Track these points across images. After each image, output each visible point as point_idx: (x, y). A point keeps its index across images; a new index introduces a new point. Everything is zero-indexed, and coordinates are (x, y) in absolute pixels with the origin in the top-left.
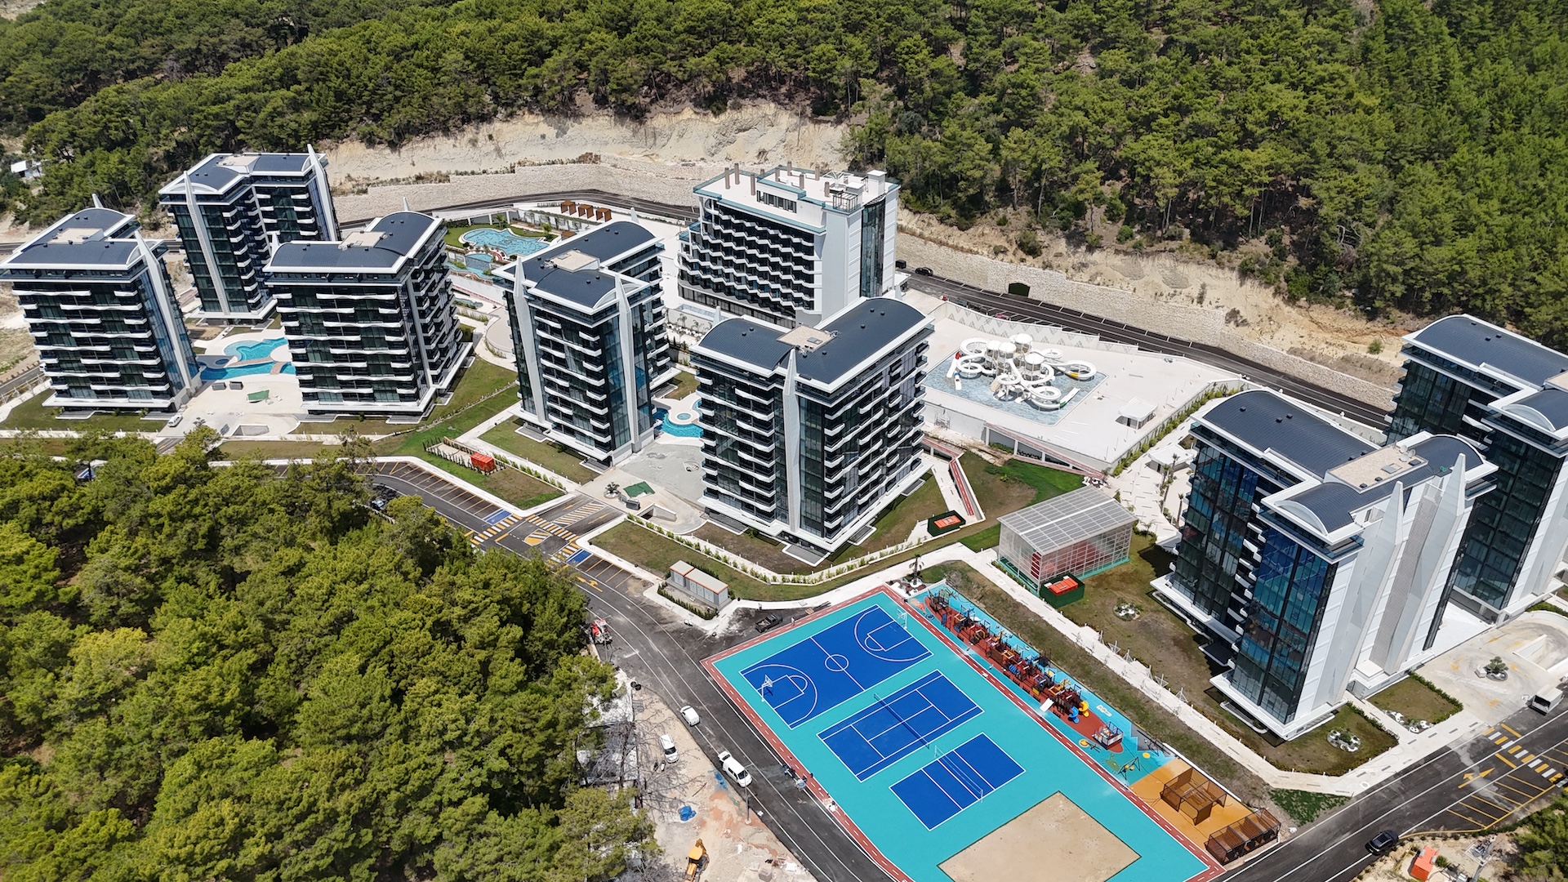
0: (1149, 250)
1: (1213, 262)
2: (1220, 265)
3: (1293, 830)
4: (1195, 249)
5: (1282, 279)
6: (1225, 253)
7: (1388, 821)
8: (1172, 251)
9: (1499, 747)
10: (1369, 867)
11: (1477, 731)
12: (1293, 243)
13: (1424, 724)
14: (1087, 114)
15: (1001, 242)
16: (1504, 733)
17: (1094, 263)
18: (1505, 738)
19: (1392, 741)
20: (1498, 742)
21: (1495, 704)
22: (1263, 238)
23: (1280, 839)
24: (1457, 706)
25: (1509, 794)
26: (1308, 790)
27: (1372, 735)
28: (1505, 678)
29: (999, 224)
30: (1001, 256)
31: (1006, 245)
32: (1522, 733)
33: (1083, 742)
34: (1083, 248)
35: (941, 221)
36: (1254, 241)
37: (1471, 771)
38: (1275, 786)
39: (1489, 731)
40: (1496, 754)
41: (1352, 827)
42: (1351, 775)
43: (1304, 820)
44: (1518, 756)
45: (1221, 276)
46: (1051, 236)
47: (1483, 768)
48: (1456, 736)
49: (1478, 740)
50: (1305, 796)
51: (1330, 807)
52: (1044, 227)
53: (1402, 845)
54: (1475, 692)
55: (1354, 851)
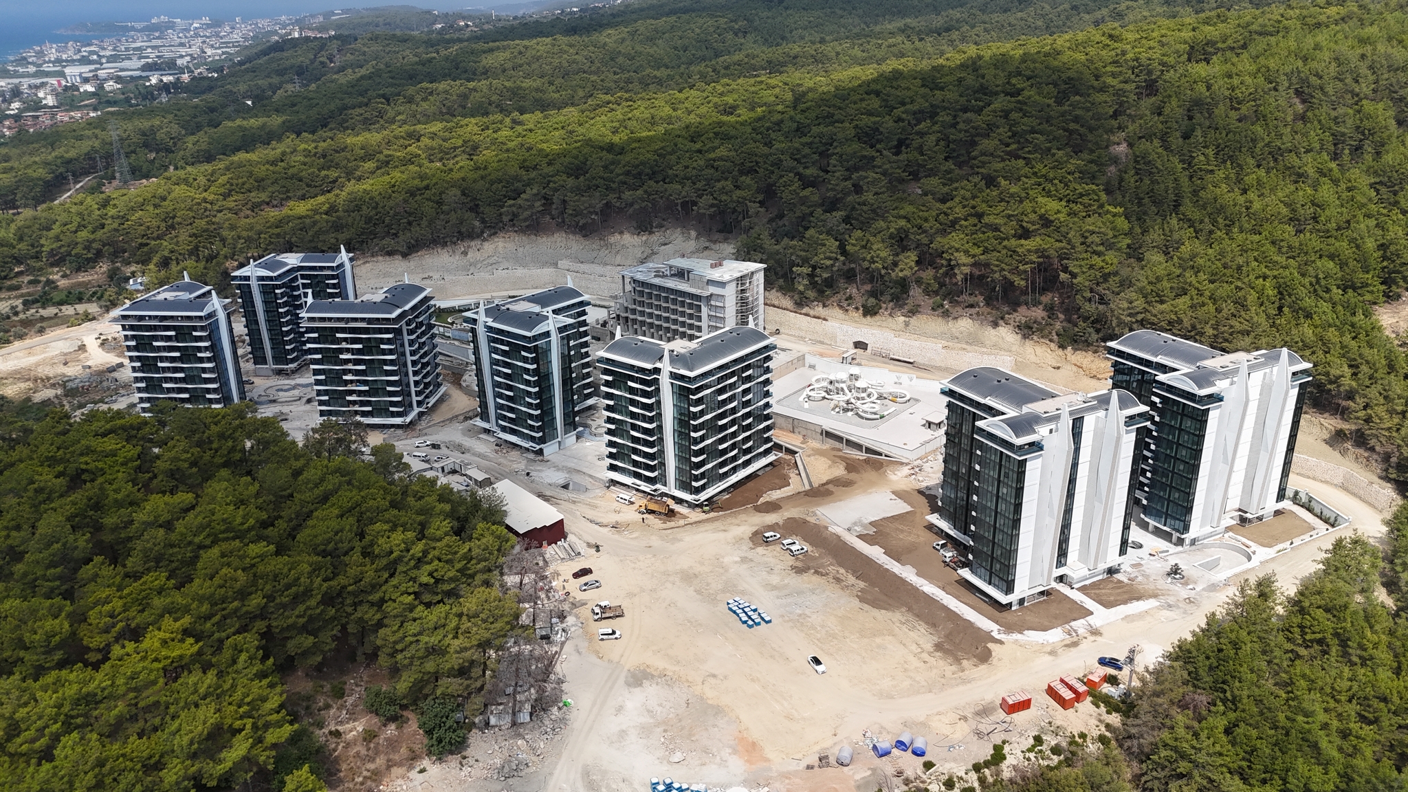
0: (955, 315)
4: (989, 313)
5: (1054, 333)
6: (1011, 315)
8: (972, 315)
14: (909, 221)
17: (915, 323)
22: (1041, 307)
36: (1034, 308)
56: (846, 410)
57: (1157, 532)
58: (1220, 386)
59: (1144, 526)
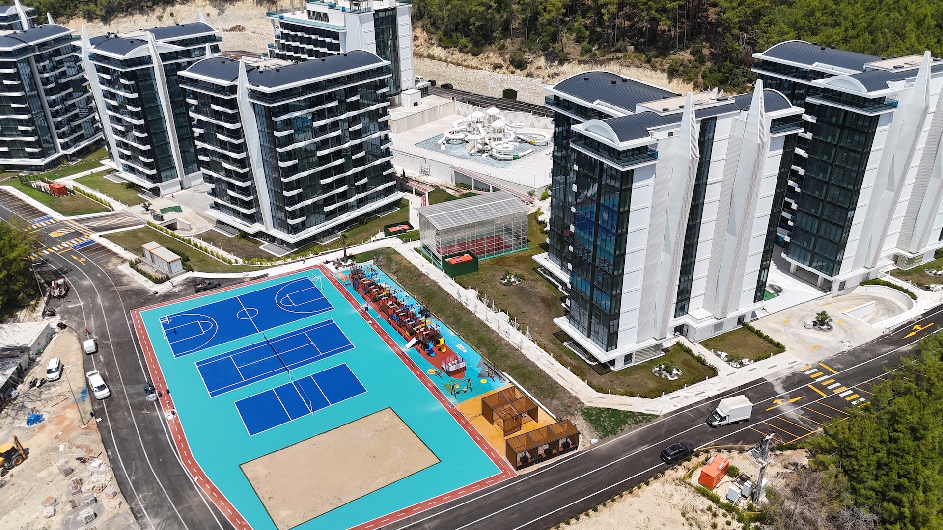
0: (601, 59)
1: (648, 66)
2: (654, 68)
3: (594, 441)
4: (635, 57)
5: (700, 77)
6: (658, 60)
7: (689, 436)
8: (619, 58)
9: (814, 379)
10: (659, 474)
11: (795, 368)
12: (711, 54)
13: (745, 361)
15: (500, 61)
16: (820, 369)
17: (564, 73)
18: (821, 373)
19: (713, 372)
20: (812, 376)
21: (817, 348)
22: (688, 51)
23: (580, 448)
24: (779, 348)
25: (815, 417)
26: (619, 408)
27: (695, 368)
28: (830, 328)
29: (499, 49)
30: (498, 70)
31: (502, 63)
32: (838, 370)
33: (431, 371)
34: (557, 62)
35: (461, 51)
36: (682, 53)
37: (782, 398)
38: (588, 405)
39: (807, 368)
40: (809, 385)
41: (652, 440)
42: (664, 398)
43: (606, 433)
44: (830, 387)
45: (654, 76)
46: (535, 55)
47: (792, 396)
48: (773, 370)
49: (794, 375)
50: (615, 413)
51: (637, 423)
52: (530, 50)
53: (697, 456)
54: (800, 339)
55: (648, 460)
56: (482, 151)
57: (799, 274)
58: (893, 90)
59: (784, 267)
